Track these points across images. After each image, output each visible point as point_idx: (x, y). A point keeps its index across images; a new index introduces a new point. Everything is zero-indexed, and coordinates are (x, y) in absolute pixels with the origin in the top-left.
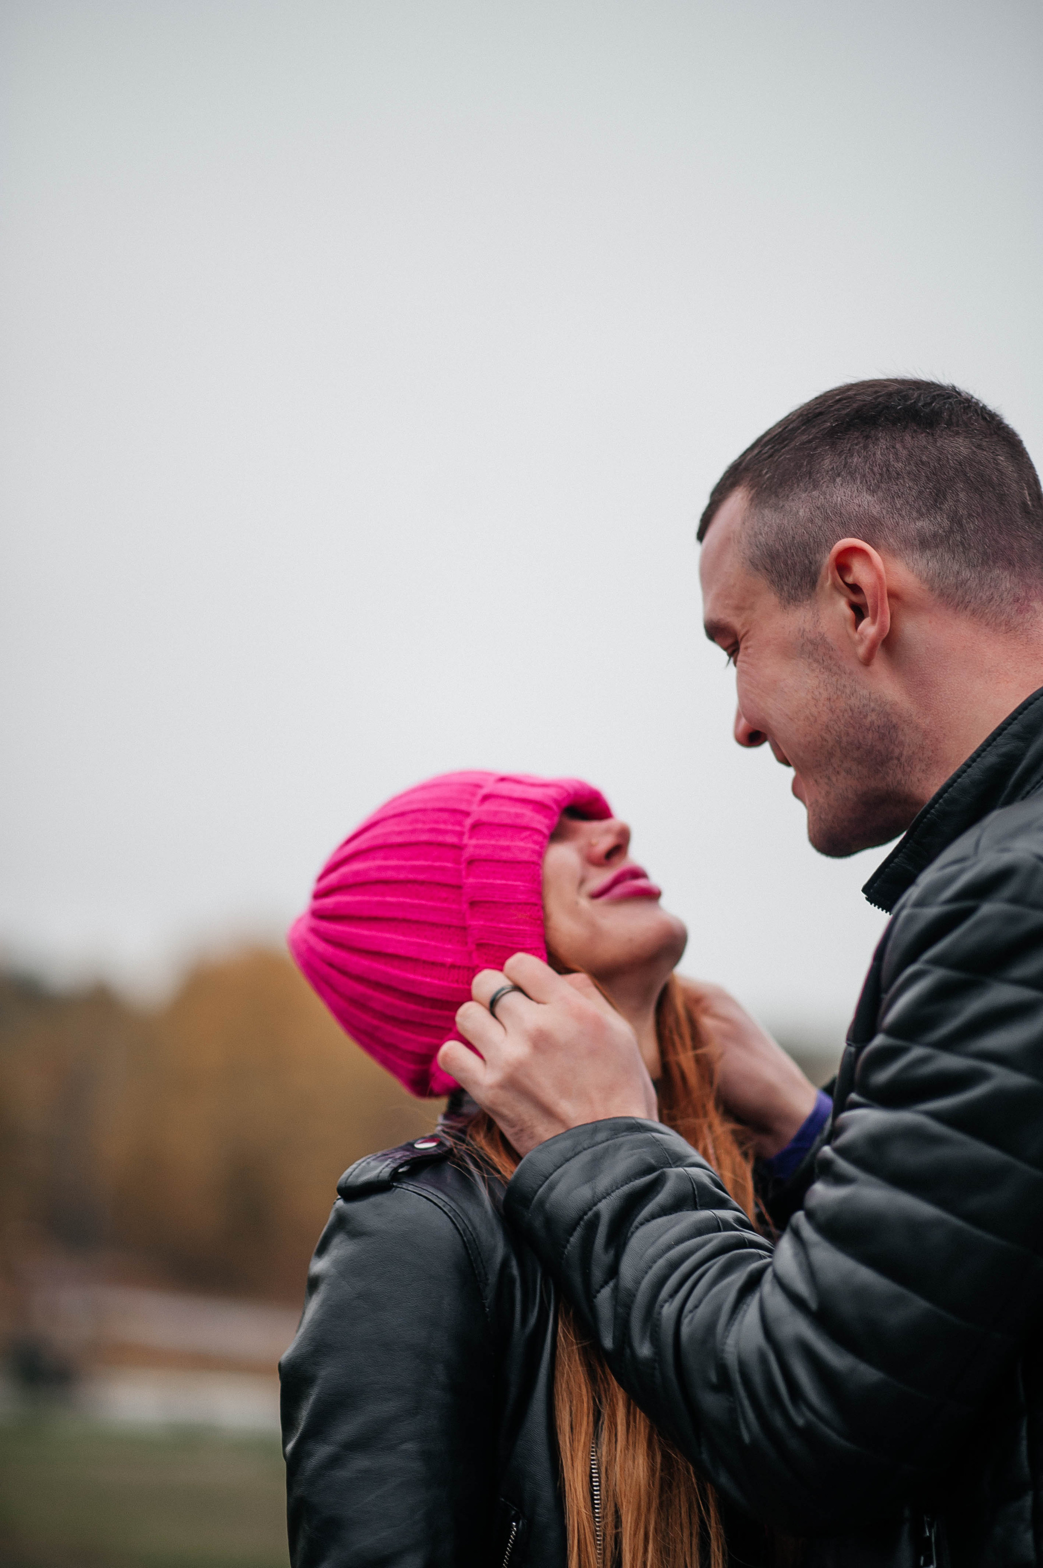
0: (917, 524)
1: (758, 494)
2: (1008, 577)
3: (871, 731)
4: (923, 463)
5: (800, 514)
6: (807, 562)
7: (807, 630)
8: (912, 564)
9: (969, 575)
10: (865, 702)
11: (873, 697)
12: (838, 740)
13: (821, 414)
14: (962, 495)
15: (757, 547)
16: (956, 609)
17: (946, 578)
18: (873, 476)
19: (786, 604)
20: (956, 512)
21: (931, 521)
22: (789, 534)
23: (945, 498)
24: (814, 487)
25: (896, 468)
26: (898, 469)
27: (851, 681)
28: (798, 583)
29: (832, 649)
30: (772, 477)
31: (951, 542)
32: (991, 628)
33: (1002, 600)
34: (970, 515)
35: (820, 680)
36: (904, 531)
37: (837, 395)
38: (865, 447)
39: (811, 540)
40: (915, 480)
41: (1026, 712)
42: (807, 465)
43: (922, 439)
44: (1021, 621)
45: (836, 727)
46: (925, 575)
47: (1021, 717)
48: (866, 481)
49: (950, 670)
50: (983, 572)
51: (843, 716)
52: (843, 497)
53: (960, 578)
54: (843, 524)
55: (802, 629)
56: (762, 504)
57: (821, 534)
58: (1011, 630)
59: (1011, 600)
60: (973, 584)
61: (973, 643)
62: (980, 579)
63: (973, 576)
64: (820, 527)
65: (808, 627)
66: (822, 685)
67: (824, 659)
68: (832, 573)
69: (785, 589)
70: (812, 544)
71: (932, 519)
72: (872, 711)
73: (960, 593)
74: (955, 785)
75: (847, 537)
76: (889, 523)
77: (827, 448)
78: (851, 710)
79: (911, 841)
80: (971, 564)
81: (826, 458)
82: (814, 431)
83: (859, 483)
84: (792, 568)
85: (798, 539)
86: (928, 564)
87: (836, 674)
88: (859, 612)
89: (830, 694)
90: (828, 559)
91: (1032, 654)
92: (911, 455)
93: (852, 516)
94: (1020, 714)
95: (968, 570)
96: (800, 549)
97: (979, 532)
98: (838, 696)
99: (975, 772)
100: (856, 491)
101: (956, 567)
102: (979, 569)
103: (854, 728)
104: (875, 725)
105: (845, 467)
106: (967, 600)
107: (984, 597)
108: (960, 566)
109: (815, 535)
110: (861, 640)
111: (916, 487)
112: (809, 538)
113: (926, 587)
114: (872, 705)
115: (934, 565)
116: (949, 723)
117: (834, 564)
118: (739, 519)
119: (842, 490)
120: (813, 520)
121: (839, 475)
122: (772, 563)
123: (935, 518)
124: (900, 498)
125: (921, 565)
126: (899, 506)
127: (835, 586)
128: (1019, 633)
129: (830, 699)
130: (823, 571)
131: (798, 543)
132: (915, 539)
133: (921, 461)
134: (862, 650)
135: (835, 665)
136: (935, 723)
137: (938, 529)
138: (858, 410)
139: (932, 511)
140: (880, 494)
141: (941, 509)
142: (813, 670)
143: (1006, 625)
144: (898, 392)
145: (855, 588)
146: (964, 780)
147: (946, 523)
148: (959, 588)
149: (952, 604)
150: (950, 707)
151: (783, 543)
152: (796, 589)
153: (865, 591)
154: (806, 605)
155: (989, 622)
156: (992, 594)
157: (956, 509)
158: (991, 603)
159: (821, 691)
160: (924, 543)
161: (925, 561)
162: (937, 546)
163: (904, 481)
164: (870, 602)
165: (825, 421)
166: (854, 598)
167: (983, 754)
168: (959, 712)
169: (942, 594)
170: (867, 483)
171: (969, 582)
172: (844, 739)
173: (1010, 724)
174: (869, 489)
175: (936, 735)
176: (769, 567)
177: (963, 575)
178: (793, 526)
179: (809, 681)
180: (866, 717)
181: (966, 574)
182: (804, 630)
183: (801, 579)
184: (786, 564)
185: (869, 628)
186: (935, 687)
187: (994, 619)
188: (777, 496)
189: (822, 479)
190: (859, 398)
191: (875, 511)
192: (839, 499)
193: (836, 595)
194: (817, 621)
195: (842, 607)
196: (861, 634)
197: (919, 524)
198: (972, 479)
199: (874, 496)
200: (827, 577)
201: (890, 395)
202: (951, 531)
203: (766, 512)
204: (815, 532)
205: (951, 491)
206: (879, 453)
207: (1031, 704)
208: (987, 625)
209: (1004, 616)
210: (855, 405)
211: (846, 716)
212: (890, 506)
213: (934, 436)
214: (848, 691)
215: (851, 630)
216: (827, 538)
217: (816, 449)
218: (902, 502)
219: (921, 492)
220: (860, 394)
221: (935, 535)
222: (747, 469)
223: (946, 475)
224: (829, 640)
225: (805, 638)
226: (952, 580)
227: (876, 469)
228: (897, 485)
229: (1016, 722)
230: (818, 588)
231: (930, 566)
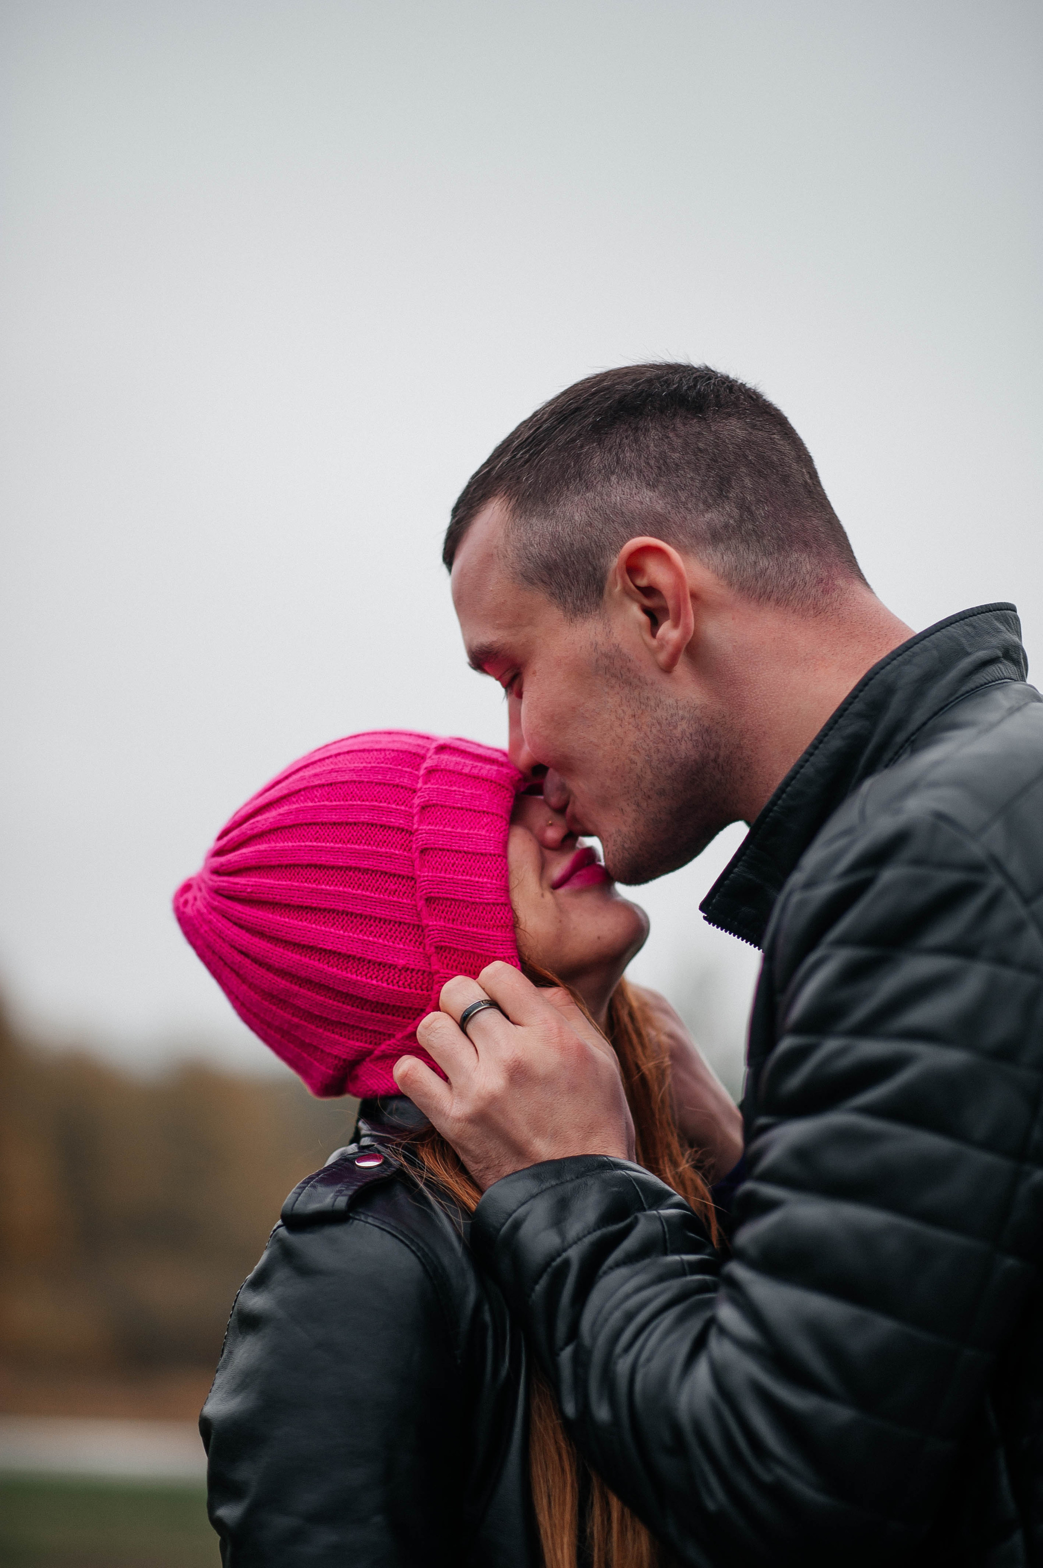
0: (706, 516)
1: (519, 504)
2: (807, 559)
3: (683, 741)
4: (700, 450)
5: (576, 518)
6: (590, 568)
7: (600, 643)
8: (706, 560)
9: (767, 564)
10: (672, 711)
11: (680, 704)
12: (648, 760)
13: (577, 409)
14: (748, 482)
15: (529, 559)
16: (758, 601)
17: (744, 571)
18: (650, 469)
19: (572, 616)
20: (744, 499)
21: (719, 511)
22: (566, 540)
23: (731, 486)
24: (587, 488)
25: (674, 459)
26: (677, 461)
27: (654, 692)
28: (584, 593)
29: (630, 660)
30: (535, 482)
31: (743, 532)
32: (799, 614)
33: (806, 583)
34: (759, 501)
35: (621, 697)
36: (693, 525)
37: (592, 386)
38: (636, 441)
39: (593, 545)
40: (697, 470)
41: (867, 688)
42: (574, 465)
43: (695, 426)
44: (828, 601)
45: (645, 746)
46: (722, 570)
47: (862, 694)
48: (644, 476)
49: (762, 664)
50: (781, 558)
51: (651, 731)
52: (622, 496)
53: (758, 569)
54: (627, 524)
55: (594, 642)
56: (528, 513)
57: (603, 537)
58: (820, 613)
59: (815, 582)
60: (772, 572)
61: (783, 633)
62: (779, 566)
63: (771, 564)
64: (601, 531)
65: (600, 639)
66: (624, 700)
67: (622, 672)
68: (622, 577)
69: (569, 600)
70: (595, 549)
71: (720, 509)
72: (682, 719)
73: (760, 584)
74: (798, 776)
75: (633, 538)
76: (676, 519)
77: (595, 444)
78: (659, 723)
79: (751, 846)
80: (767, 552)
81: (594, 456)
82: (577, 428)
83: (636, 479)
84: (575, 577)
85: (577, 546)
86: (723, 558)
87: (637, 686)
88: (655, 617)
89: (634, 710)
90: (615, 562)
91: (846, 634)
92: (686, 444)
93: (636, 515)
94: (861, 691)
95: (765, 559)
96: (581, 556)
97: (770, 517)
98: (643, 710)
99: (820, 760)
100: (635, 488)
101: (752, 558)
102: (776, 555)
103: (664, 742)
104: (687, 734)
105: (617, 463)
106: (768, 590)
107: (787, 584)
108: (757, 556)
109: (597, 540)
110: (661, 647)
111: (697, 477)
112: (590, 543)
113: (724, 583)
114: (681, 712)
115: (730, 559)
116: (768, 719)
117: (624, 566)
118: (501, 533)
119: (619, 489)
120: (591, 524)
121: (613, 473)
122: (550, 575)
123: (723, 508)
124: (683, 490)
125: (717, 559)
126: (683, 499)
127: (626, 592)
128: (829, 614)
129: (634, 716)
130: (610, 576)
131: (578, 550)
132: (706, 533)
133: (698, 448)
134: (663, 657)
135: (635, 677)
136: (752, 721)
137: (728, 520)
138: (620, 401)
139: (719, 501)
140: (661, 488)
141: (727, 498)
142: (612, 687)
143: (814, 608)
144: (658, 378)
145: (650, 591)
146: (808, 770)
147: (736, 512)
148: (759, 579)
149: (753, 596)
150: (768, 703)
151: (561, 553)
152: (582, 599)
153: (664, 592)
154: (595, 616)
155: (795, 609)
156: (794, 580)
157: (744, 496)
158: (795, 589)
159: (625, 708)
160: (716, 537)
161: (719, 555)
162: (729, 538)
163: (684, 472)
164: (671, 604)
165: (586, 416)
166: (647, 602)
167: (826, 739)
168: (778, 707)
169: (742, 588)
170: (645, 478)
171: (768, 571)
172: (655, 757)
173: (851, 704)
174: (649, 485)
175: (754, 734)
176: (546, 579)
177: (761, 564)
178: (570, 533)
179: (609, 700)
180: (675, 727)
181: (763, 563)
182: (597, 644)
183: (586, 588)
184: (567, 575)
185: (669, 632)
186: (747, 685)
187: (800, 605)
188: (544, 503)
189: (595, 479)
190: (618, 387)
191: (660, 506)
192: (618, 498)
193: (627, 602)
194: (610, 632)
195: (635, 612)
196: (662, 639)
197: (708, 516)
198: (753, 461)
199: (654, 491)
200: (616, 586)
201: (650, 381)
202: (742, 521)
203: (534, 520)
204: (597, 536)
205: (735, 478)
206: (652, 445)
207: (871, 679)
208: (794, 612)
209: (810, 600)
210: (617, 396)
211: (654, 731)
212: (674, 501)
213: (706, 420)
214: (652, 703)
215: (648, 637)
216: (610, 540)
217: (582, 447)
218: (686, 495)
219: (704, 482)
220: (618, 384)
221: (726, 526)
222: (500, 477)
223: (727, 460)
224: (625, 650)
225: (599, 652)
226: (750, 571)
227: (652, 462)
228: (678, 477)
229: (857, 700)
230: (606, 596)
231: (725, 560)
